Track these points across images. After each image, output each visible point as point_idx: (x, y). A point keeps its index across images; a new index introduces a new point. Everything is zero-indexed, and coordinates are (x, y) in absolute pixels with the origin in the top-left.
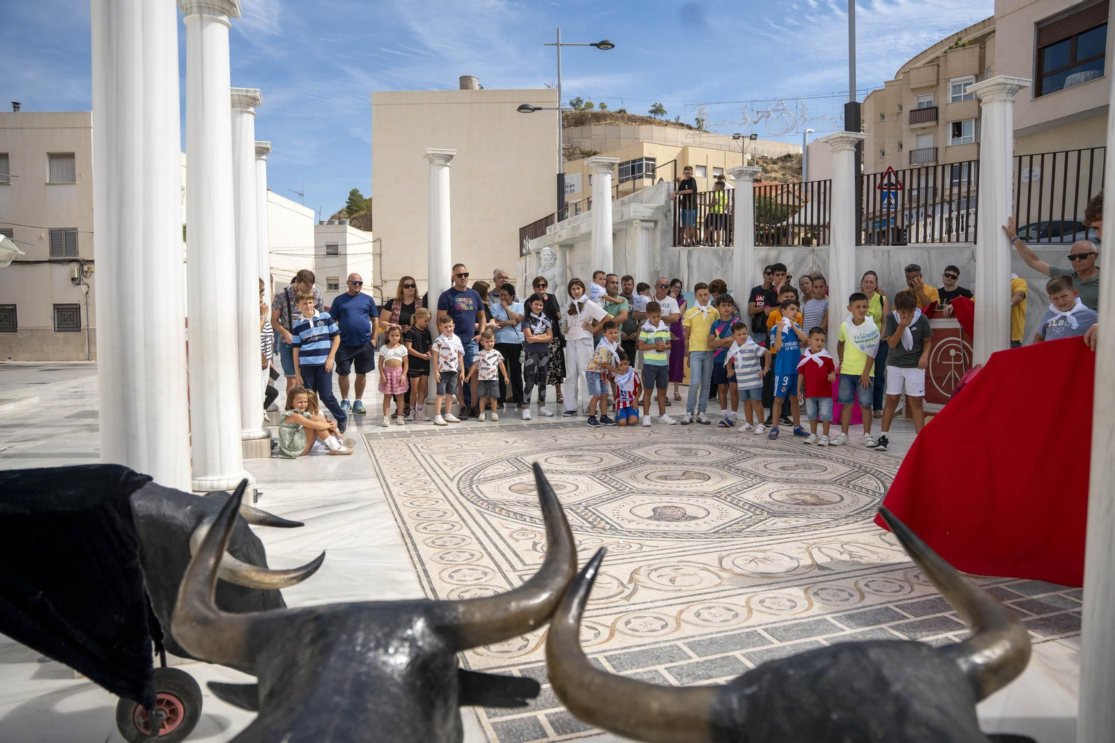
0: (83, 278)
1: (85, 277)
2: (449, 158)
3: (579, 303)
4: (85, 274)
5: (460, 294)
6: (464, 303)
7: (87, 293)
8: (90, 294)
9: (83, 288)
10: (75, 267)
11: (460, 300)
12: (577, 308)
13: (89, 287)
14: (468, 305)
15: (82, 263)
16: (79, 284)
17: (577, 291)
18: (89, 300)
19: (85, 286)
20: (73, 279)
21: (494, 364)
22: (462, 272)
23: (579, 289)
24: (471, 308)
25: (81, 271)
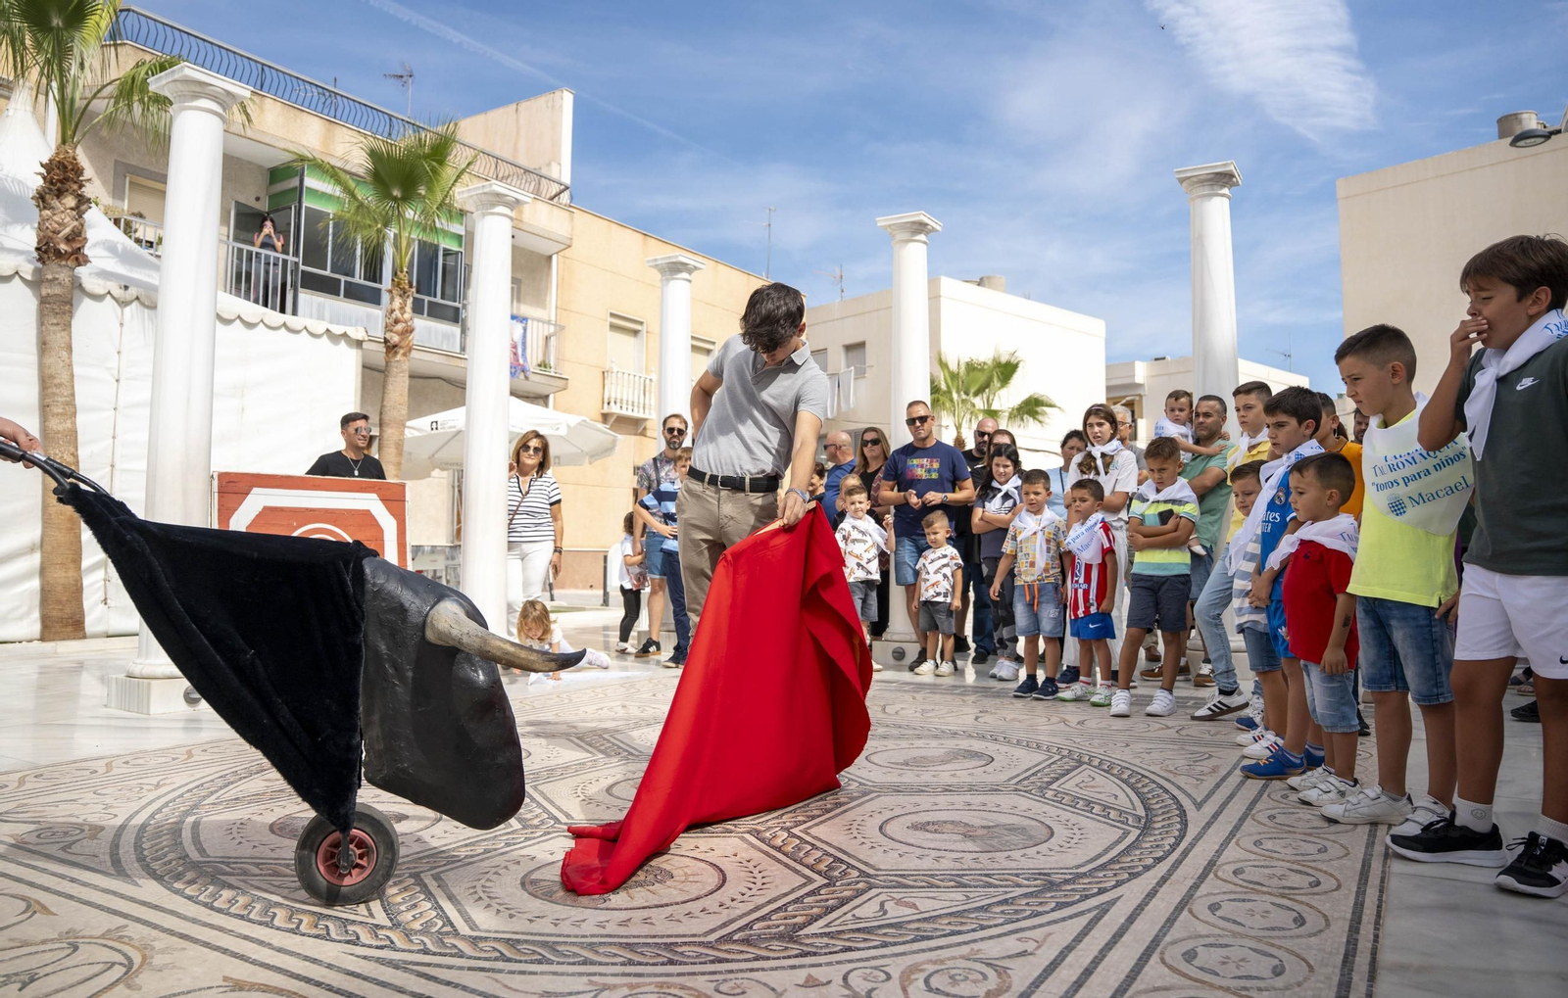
2: (915, 227)
3: (1103, 455)
5: (919, 452)
6: (922, 466)
11: (916, 462)
12: (1099, 462)
14: (929, 471)
17: (1097, 429)
21: (936, 572)
22: (915, 416)
23: (1100, 425)
24: (935, 476)
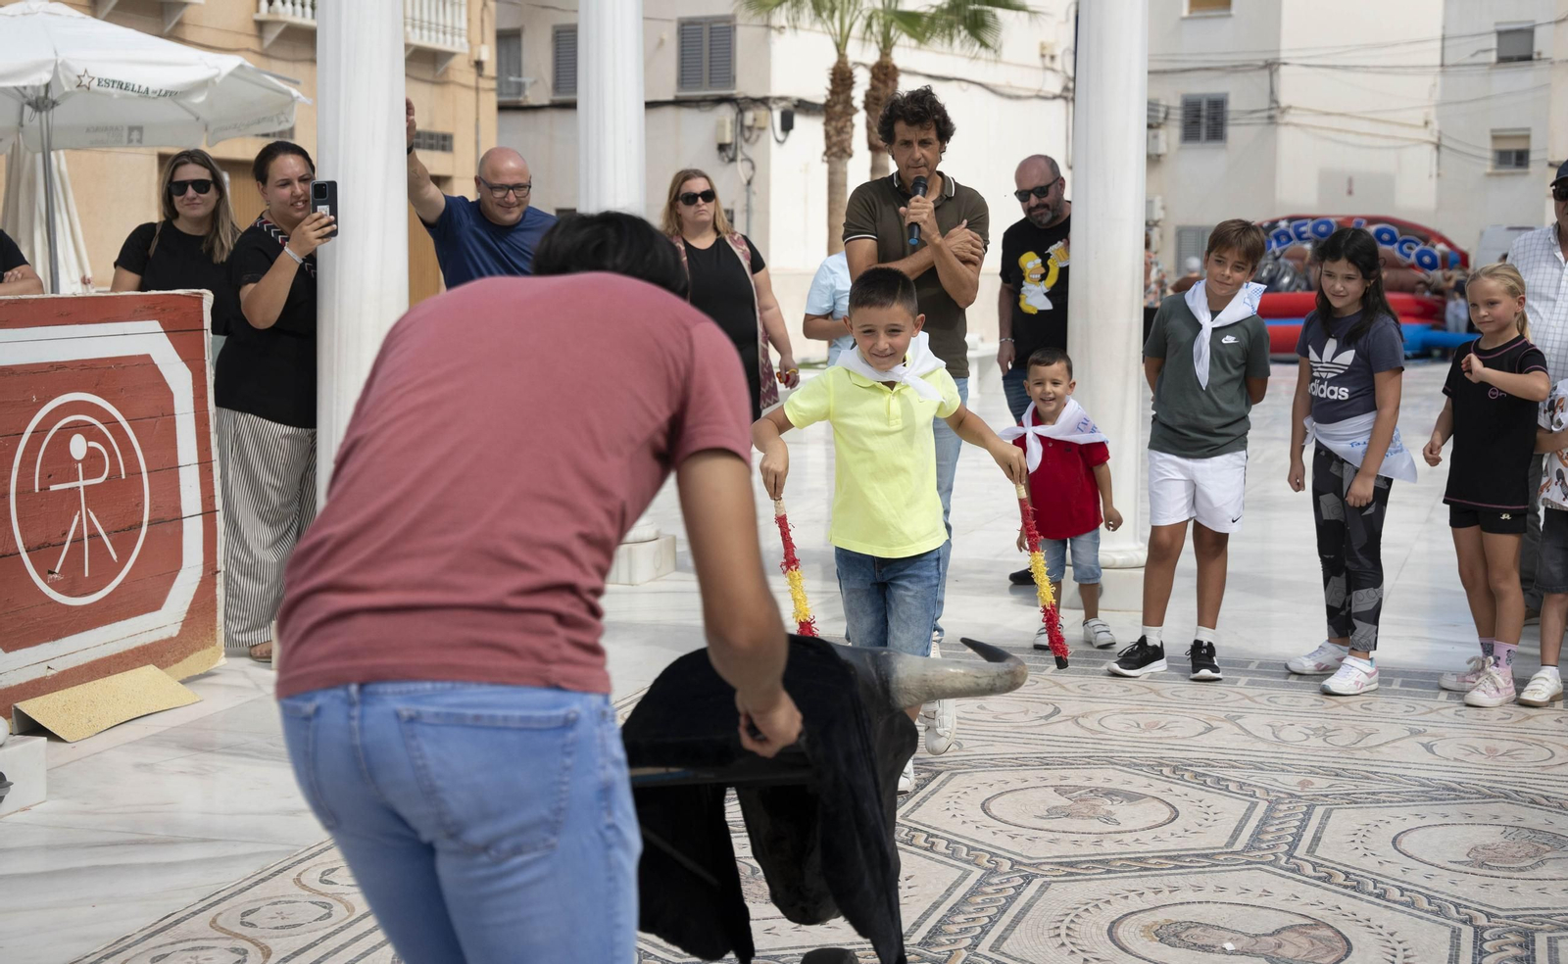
0: (743, 143)
1: (747, 141)
4: (747, 134)
7: (749, 183)
8: (754, 187)
9: (741, 169)
10: (726, 113)
13: (753, 168)
15: (741, 104)
16: (733, 160)
18: (754, 200)
19: (747, 165)
20: (722, 147)
25: (742, 129)
